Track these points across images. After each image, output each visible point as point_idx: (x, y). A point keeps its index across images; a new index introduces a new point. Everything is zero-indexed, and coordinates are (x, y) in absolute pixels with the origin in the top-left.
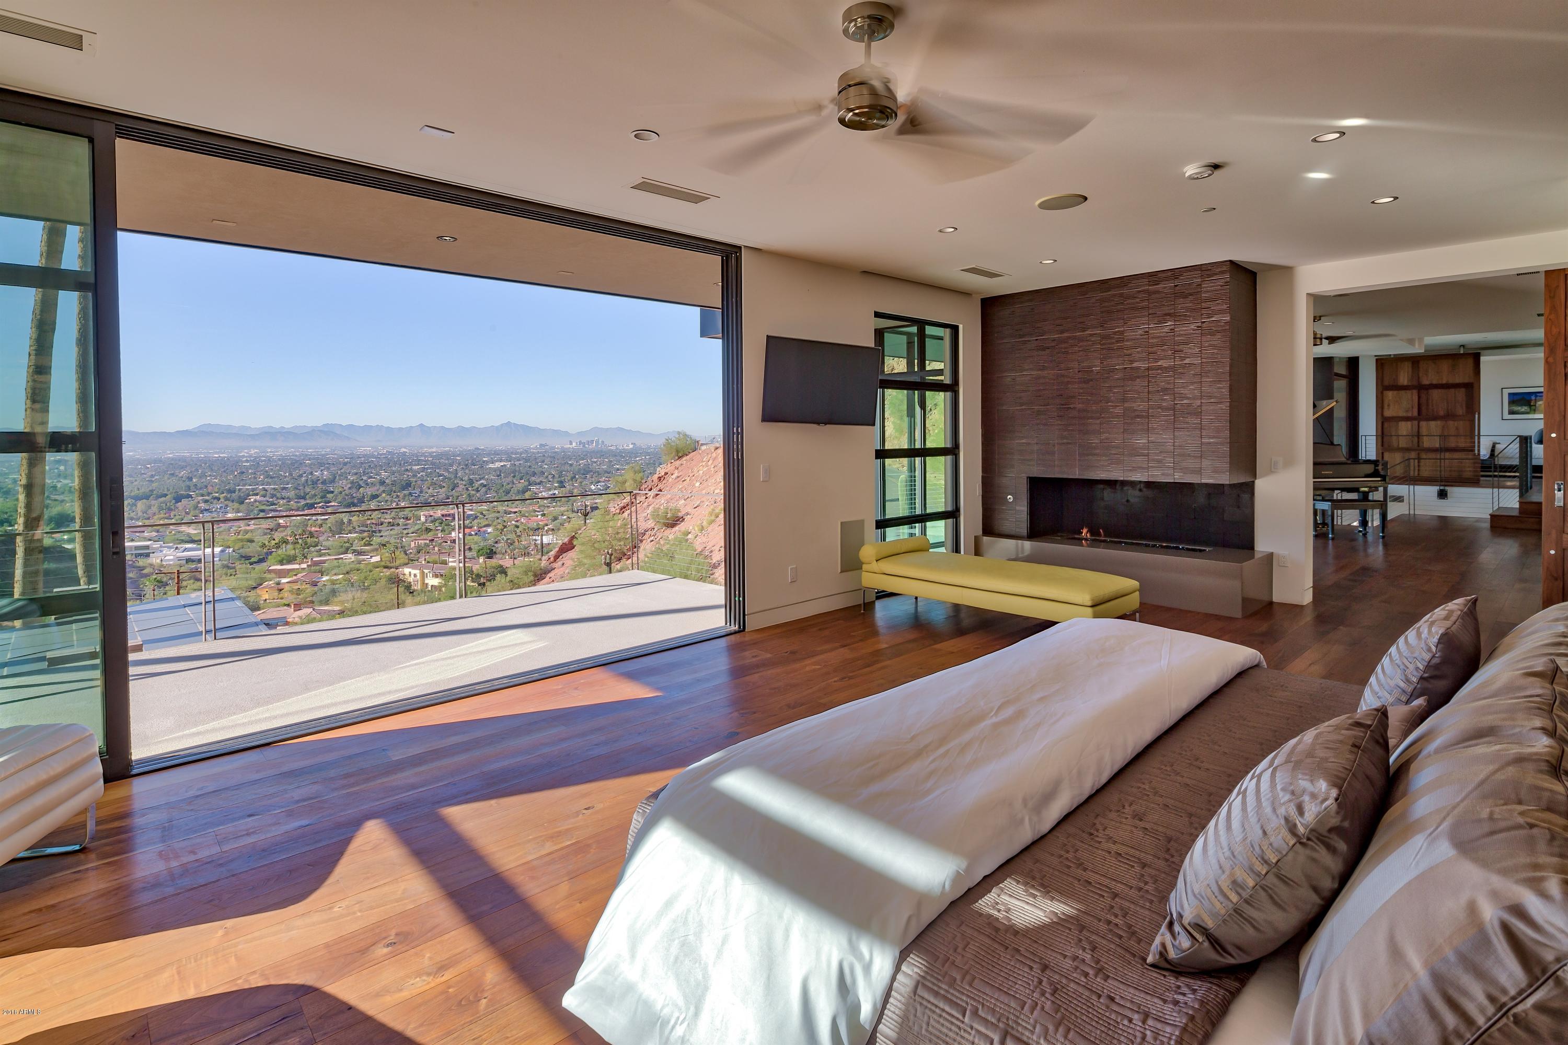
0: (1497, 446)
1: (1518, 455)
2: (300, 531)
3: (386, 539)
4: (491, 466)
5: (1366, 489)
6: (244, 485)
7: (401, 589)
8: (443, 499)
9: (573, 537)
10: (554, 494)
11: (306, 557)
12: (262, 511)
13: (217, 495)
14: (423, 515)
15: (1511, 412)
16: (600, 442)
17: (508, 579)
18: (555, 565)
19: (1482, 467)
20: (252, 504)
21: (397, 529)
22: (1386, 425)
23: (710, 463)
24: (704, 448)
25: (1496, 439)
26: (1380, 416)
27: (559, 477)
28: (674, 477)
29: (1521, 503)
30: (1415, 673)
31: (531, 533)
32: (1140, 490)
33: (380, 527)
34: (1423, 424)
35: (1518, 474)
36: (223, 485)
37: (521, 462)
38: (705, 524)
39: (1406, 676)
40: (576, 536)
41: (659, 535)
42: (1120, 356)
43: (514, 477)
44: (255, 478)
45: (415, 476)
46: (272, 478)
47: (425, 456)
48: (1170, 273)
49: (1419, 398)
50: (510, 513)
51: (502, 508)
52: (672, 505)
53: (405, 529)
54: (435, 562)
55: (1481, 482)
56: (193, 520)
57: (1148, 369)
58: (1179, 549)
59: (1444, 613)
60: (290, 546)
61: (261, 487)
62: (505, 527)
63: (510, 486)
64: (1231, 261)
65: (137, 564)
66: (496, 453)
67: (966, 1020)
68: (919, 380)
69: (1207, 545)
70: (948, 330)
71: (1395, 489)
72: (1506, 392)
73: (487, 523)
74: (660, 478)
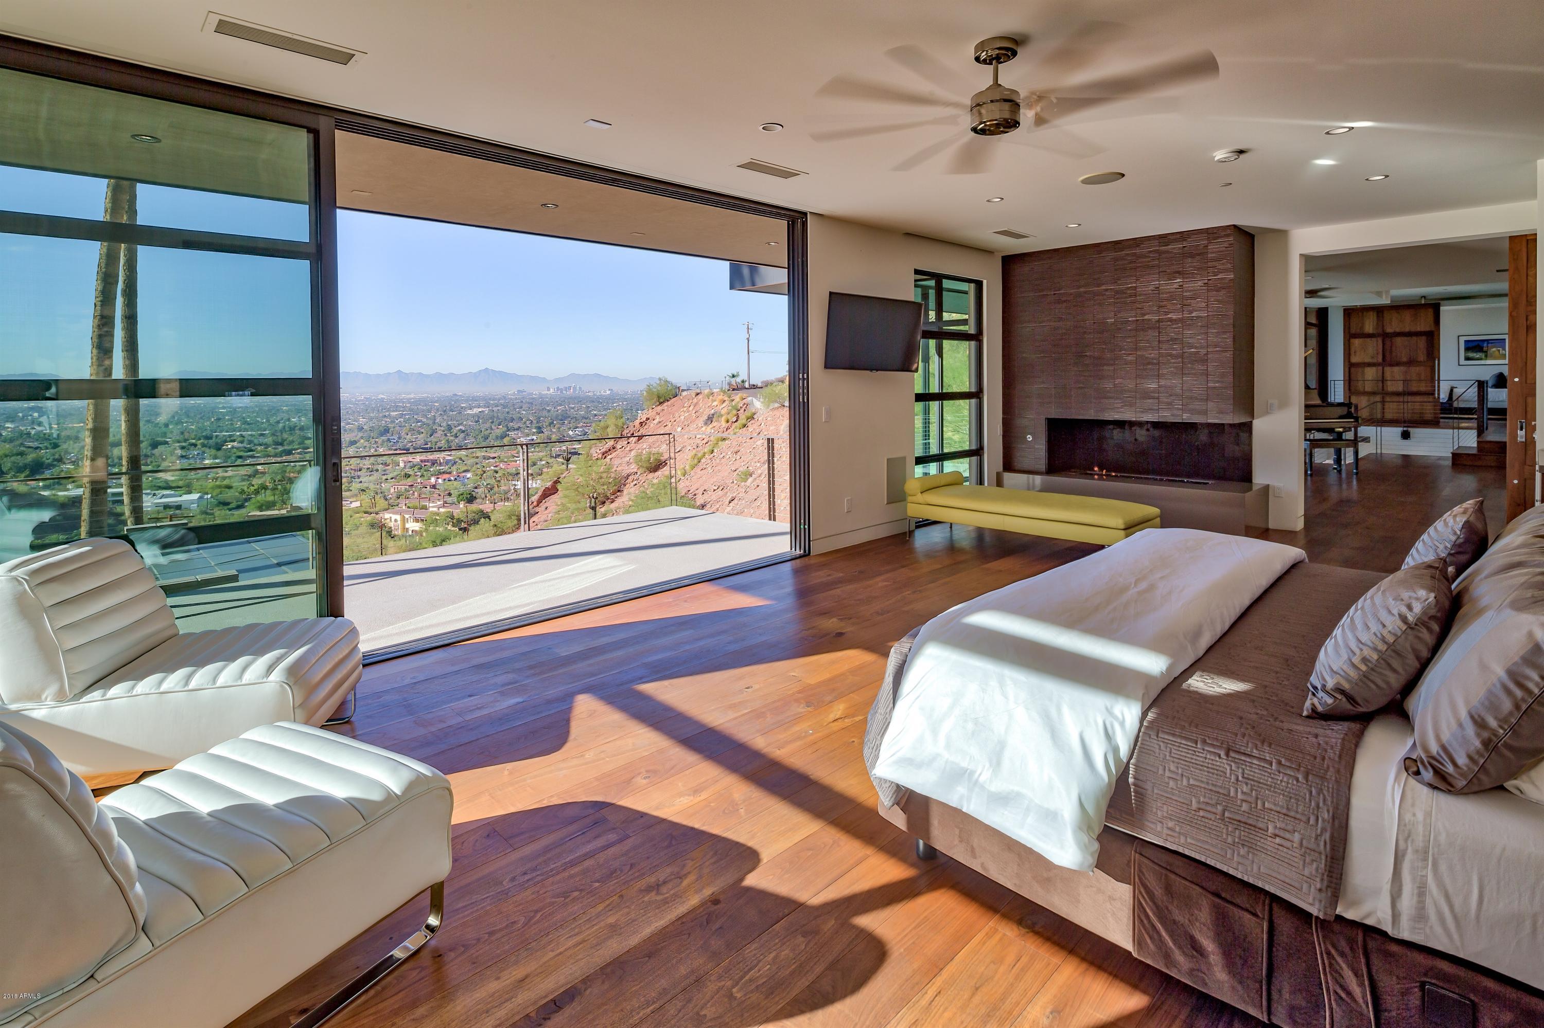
0: (1455, 390)
1: (1476, 398)
2: (279, 477)
3: (366, 485)
4: (469, 412)
5: (1341, 430)
6: (221, 432)
7: (384, 534)
8: (421, 445)
9: (557, 482)
10: (533, 440)
11: (285, 503)
12: (240, 457)
13: (194, 441)
14: (401, 461)
15: (1467, 359)
16: (578, 388)
17: (492, 523)
18: (537, 509)
19: (1441, 410)
20: (229, 450)
21: (376, 476)
22: (1353, 370)
23: (691, 409)
24: (684, 393)
25: (1454, 384)
26: (1347, 364)
27: (538, 422)
28: (655, 422)
29: (1478, 442)
30: (1444, 551)
31: (510, 478)
32: (1148, 430)
33: (359, 473)
34: (1388, 370)
35: (1476, 416)
36: (200, 431)
37: (499, 408)
38: (687, 467)
39: (1437, 553)
40: (560, 480)
41: (642, 478)
42: (1132, 310)
43: (492, 422)
44: (232, 424)
45: (393, 422)
46: (249, 424)
47: (403, 403)
48: (1178, 236)
49: (1384, 344)
50: (489, 458)
51: (480, 453)
52: (654, 450)
53: (384, 475)
54: (415, 508)
55: (1441, 424)
56: (170, 466)
57: (1159, 321)
58: (1184, 482)
59: (1462, 510)
60: (268, 492)
61: (238, 434)
62: (484, 472)
63: (489, 431)
64: (1234, 226)
65: (115, 511)
66: (475, 399)
67: (1199, 746)
68: (936, 330)
69: (1209, 478)
70: (972, 285)
71: (1364, 431)
72: (1462, 339)
73: (465, 468)
74: (641, 424)
